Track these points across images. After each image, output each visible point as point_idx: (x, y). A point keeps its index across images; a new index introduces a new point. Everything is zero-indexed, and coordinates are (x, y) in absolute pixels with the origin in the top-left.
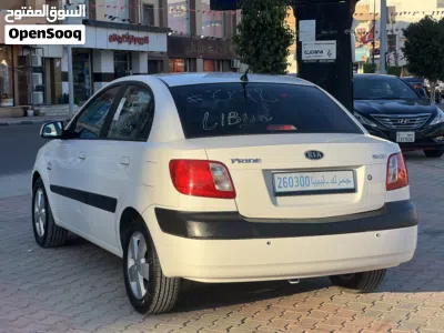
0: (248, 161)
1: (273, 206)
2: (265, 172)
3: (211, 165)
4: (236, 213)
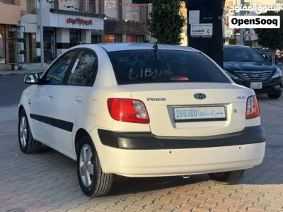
0: (158, 100)
1: (173, 129)
2: (169, 106)
3: (134, 102)
4: (150, 133)
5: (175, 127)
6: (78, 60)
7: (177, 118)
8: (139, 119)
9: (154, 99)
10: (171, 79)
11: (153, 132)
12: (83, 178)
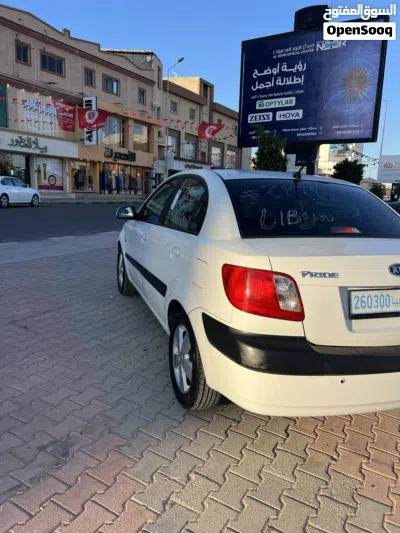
0: (323, 275)
1: (348, 332)
2: (342, 289)
3: (275, 277)
4: (303, 339)
5: (350, 328)
6: (180, 192)
7: (354, 311)
8: (283, 311)
9: (316, 275)
10: (333, 230)
11: (308, 338)
12: (177, 371)
